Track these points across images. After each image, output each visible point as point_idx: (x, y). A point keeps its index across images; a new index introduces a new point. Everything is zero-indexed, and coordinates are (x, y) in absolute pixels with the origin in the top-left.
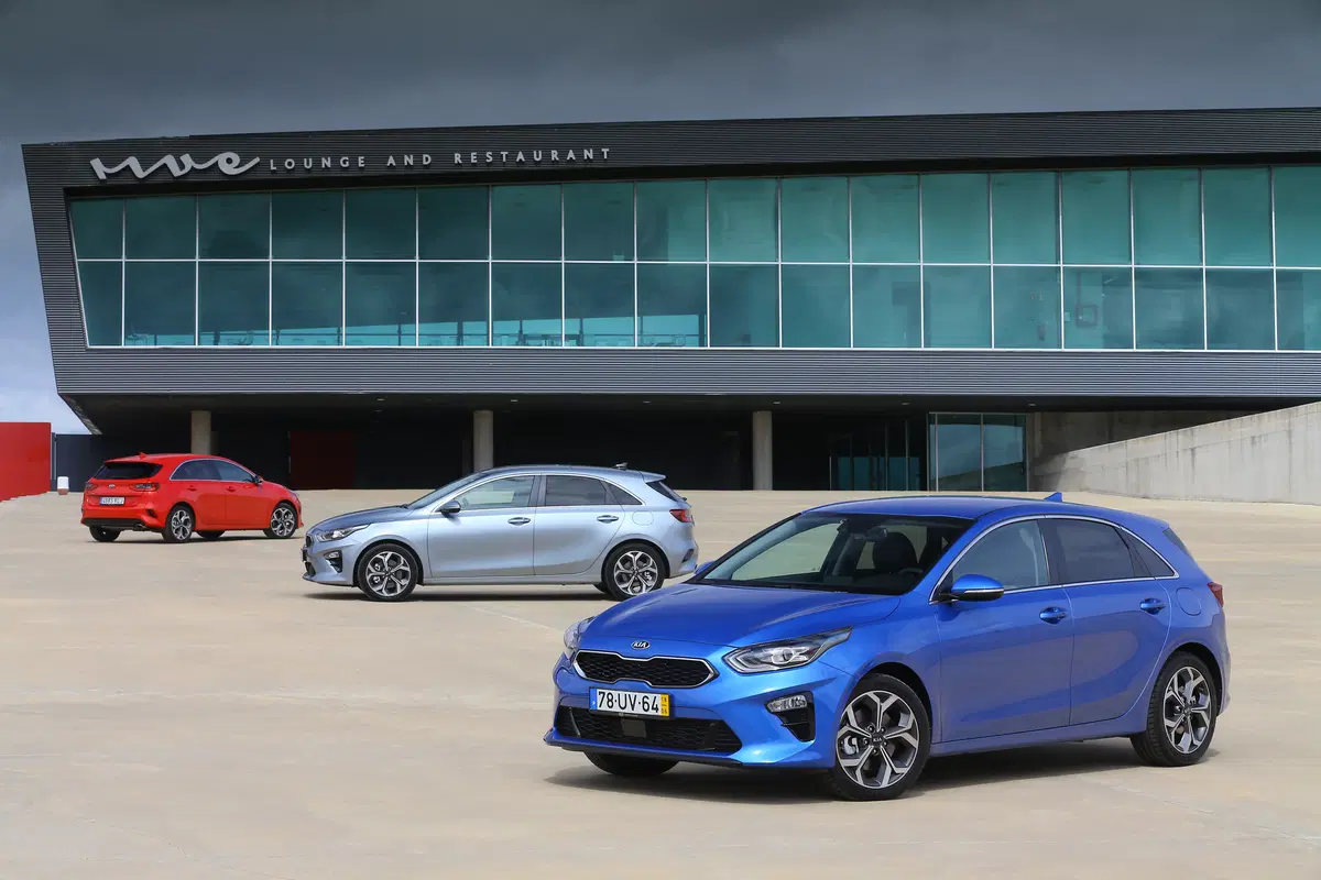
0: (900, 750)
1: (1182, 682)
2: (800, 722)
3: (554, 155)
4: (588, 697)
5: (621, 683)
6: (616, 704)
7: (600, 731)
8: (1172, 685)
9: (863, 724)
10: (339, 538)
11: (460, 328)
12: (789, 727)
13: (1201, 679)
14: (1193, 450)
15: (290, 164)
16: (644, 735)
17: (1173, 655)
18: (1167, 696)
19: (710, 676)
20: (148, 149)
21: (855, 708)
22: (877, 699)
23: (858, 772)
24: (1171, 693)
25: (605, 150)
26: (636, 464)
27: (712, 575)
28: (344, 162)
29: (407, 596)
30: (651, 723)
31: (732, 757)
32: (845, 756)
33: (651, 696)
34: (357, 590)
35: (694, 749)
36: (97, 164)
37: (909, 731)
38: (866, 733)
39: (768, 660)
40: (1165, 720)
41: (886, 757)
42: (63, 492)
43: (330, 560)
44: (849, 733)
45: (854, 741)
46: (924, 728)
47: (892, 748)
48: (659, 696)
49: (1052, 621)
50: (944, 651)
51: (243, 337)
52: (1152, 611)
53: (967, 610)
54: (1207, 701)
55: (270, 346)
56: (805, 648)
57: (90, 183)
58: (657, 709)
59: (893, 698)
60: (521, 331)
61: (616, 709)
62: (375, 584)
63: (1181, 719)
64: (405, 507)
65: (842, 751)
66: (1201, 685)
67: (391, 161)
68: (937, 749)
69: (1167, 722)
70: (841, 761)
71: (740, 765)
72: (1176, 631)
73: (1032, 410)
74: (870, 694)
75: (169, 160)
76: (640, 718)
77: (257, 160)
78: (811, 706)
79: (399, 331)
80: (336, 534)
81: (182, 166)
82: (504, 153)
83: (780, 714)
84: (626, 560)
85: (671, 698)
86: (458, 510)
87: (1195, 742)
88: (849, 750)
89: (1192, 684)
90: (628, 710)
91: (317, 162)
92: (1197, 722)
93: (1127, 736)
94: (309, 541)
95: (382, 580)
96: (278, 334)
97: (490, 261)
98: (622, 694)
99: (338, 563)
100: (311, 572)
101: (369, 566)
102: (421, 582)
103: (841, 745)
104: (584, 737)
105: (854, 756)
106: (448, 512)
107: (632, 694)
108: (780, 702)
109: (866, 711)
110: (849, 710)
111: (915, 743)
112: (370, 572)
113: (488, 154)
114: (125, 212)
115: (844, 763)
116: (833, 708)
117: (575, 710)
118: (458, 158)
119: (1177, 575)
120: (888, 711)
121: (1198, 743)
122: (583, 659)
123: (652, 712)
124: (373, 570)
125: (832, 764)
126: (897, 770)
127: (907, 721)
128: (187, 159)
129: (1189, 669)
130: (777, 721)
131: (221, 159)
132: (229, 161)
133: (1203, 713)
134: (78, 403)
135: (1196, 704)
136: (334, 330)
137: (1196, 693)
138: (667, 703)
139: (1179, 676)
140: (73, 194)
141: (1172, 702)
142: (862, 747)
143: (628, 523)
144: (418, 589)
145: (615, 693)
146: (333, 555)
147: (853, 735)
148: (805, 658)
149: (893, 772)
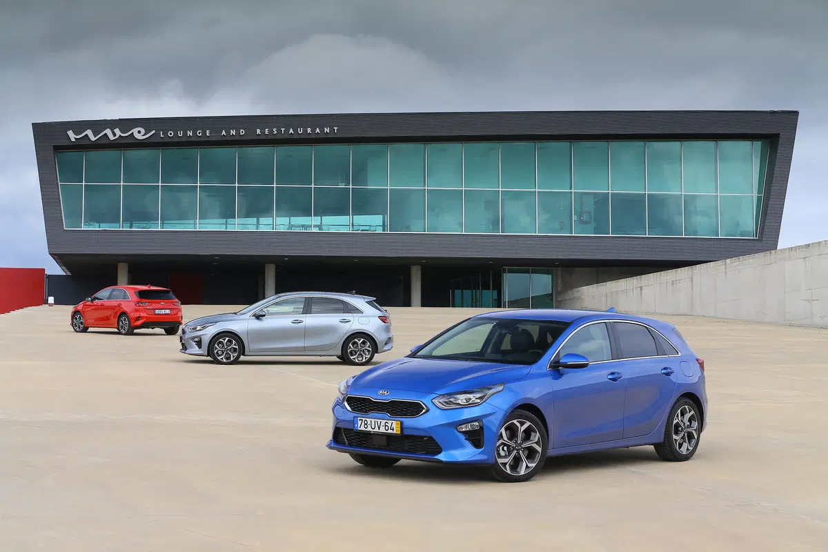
0: (531, 453)
1: (683, 414)
2: (476, 438)
3: (309, 130)
4: (353, 422)
5: (372, 414)
6: (369, 427)
7: (359, 441)
8: (678, 416)
9: (510, 439)
10: (199, 330)
11: (258, 222)
12: (469, 440)
13: (693, 412)
14: (641, 287)
15: (171, 134)
16: (385, 444)
17: (678, 400)
18: (675, 422)
19: (424, 411)
20: (97, 125)
21: (506, 429)
22: (518, 425)
23: (507, 466)
24: (677, 420)
25: (336, 128)
26: (361, 292)
27: (421, 353)
28: (199, 133)
29: (236, 362)
30: (389, 437)
31: (436, 457)
32: (500, 456)
33: (390, 422)
34: (209, 358)
35: (414, 453)
36: (70, 133)
37: (536, 443)
38: (512, 444)
39: (457, 402)
40: (674, 436)
41: (523, 458)
42: (51, 305)
43: (195, 342)
44: (502, 444)
45: (505, 448)
46: (544, 441)
47: (526, 452)
48: (394, 422)
49: (614, 380)
50: (554, 397)
51: (145, 225)
52: (668, 374)
53: (567, 373)
54: (695, 424)
55: (159, 229)
56: (478, 395)
57: (66, 143)
58: (393, 430)
59: (528, 424)
60: (290, 223)
61: (369, 429)
62: (219, 356)
63: (682, 435)
64: (236, 314)
65: (499, 454)
66: (692, 416)
67: (224, 133)
68: (551, 452)
69: (675, 437)
70: (498, 459)
71: (441, 462)
72: (680, 385)
73: (558, 266)
74: (515, 421)
75: (108, 132)
76: (383, 435)
77: (154, 132)
78: (482, 428)
79: (226, 222)
80: (199, 328)
81: (114, 134)
82: (283, 129)
83: (464, 433)
84: (355, 343)
85: (402, 423)
86: (264, 316)
87: (689, 448)
88: (502, 453)
89: (688, 416)
90: (377, 430)
91: (185, 134)
92: (690, 436)
93: (652, 445)
94: (184, 332)
95: (223, 353)
96: (163, 224)
97: (275, 185)
98: (373, 420)
99: (199, 344)
100: (184, 348)
101: (216, 345)
102: (244, 354)
103: (498, 451)
104: (350, 445)
105: (505, 457)
106: (258, 317)
107: (379, 421)
108: (463, 426)
109: (512, 431)
110: (503, 430)
111: (539, 449)
112: (216, 348)
113: (274, 130)
114: (85, 158)
115: (500, 461)
116: (494, 430)
117: (345, 430)
118: (258, 131)
119: (680, 355)
120: (525, 431)
121: (691, 448)
122: (350, 400)
123: (390, 431)
124: (217, 347)
125: (493, 462)
126: (530, 465)
127: (536, 437)
128: (117, 131)
129: (686, 407)
130: (462, 437)
131: (135, 131)
132: (139, 132)
133: (693, 431)
134: (60, 258)
135: (690, 426)
136: (192, 221)
137: (690, 420)
138: (399, 426)
139: (681, 411)
140: (57, 149)
141: (677, 425)
142: (510, 452)
143: (356, 323)
144: (242, 358)
145: (369, 420)
146: (196, 339)
147: (505, 445)
148: (479, 401)
149: (527, 466)
